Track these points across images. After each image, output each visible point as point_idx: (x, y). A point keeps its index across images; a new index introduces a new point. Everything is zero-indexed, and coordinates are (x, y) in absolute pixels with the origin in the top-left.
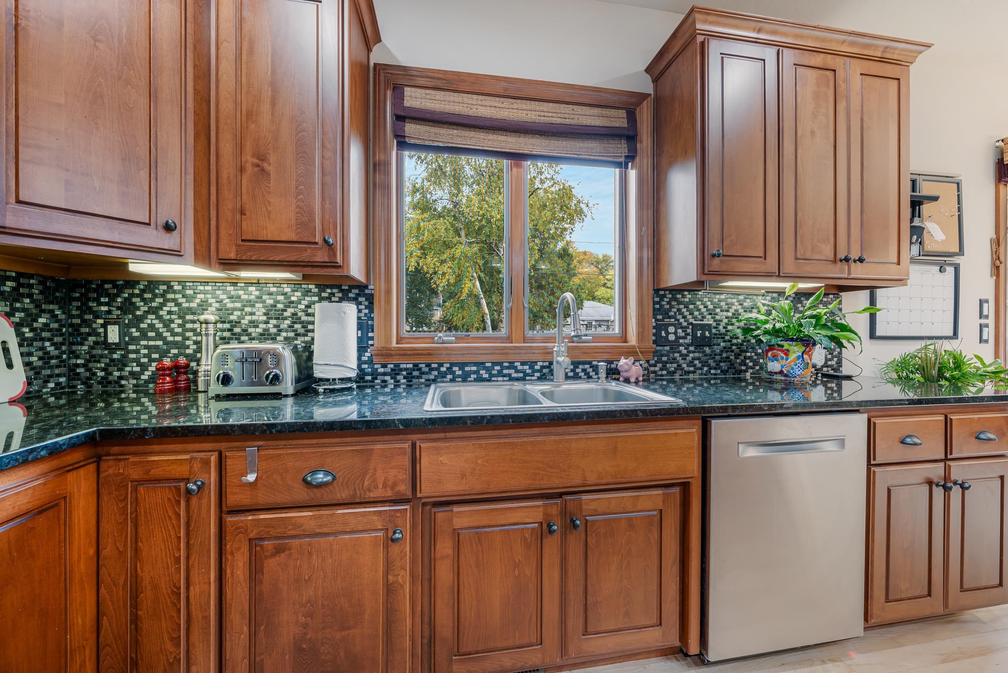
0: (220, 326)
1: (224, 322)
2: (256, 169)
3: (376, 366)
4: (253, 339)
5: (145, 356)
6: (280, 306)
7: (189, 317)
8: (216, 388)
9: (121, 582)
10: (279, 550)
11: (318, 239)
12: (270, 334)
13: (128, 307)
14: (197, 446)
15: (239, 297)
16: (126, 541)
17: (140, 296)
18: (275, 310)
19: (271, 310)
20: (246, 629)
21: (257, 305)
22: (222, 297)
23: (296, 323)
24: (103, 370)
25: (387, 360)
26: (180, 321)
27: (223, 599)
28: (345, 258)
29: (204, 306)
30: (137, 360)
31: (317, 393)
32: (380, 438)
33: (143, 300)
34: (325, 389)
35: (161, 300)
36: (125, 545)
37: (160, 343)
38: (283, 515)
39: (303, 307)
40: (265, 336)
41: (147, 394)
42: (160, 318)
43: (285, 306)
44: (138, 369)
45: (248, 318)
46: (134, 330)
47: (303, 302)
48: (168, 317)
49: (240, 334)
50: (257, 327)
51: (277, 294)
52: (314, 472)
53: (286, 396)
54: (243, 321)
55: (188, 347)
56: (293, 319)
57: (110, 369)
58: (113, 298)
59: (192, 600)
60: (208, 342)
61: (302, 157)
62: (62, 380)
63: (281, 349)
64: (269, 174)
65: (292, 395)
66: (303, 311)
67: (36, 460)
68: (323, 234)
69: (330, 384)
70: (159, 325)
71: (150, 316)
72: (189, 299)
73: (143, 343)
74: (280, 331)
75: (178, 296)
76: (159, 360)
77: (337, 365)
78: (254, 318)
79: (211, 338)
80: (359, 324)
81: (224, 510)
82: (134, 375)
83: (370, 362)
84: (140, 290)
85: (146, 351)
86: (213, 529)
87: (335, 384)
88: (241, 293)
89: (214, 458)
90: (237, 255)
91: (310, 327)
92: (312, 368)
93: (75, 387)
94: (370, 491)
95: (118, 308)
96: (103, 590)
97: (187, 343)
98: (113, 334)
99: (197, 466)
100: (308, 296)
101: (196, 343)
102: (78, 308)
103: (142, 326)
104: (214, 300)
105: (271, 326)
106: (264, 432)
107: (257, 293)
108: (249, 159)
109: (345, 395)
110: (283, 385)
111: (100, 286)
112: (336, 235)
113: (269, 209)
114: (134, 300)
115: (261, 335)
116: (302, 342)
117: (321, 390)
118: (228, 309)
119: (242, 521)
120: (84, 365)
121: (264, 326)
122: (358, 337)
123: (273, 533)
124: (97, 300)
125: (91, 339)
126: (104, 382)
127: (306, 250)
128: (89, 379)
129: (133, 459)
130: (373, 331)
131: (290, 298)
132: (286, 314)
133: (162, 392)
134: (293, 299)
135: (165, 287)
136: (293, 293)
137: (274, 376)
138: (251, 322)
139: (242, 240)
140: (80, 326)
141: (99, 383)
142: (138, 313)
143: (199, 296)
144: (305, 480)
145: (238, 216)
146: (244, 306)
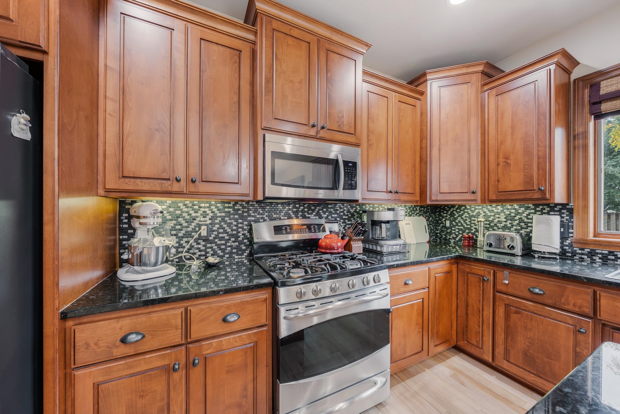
0: (485, 222)
1: (486, 221)
2: (505, 163)
3: (575, 249)
4: (499, 228)
5: (457, 232)
6: (513, 215)
7: (473, 219)
8: (486, 248)
9: (463, 300)
10: (517, 313)
11: (535, 187)
12: (508, 227)
13: (452, 215)
14: (486, 266)
15: (493, 211)
16: (465, 289)
17: (456, 211)
18: (510, 216)
19: (508, 216)
20: (503, 335)
21: (501, 214)
22: (486, 211)
23: (521, 222)
24: (445, 235)
25: (584, 246)
26: (469, 220)
27: (495, 320)
28: (552, 195)
29: (478, 214)
30: (455, 233)
31: (534, 257)
32: (572, 283)
33: (457, 212)
34: (539, 256)
35: (463, 212)
36: (464, 290)
37: (462, 228)
38: (519, 300)
39: (526, 215)
40: (505, 228)
41: (458, 245)
42: (462, 218)
43: (516, 215)
44: (455, 236)
45: (497, 219)
46: (454, 222)
47: (525, 213)
48: (465, 218)
49: (493, 226)
50: (501, 223)
51: (511, 209)
52: (534, 288)
53: (518, 256)
54: (494, 221)
55: (472, 230)
56: (519, 220)
57: (447, 235)
58: (448, 211)
59: (484, 315)
60: (481, 229)
61: (527, 153)
62: (434, 237)
63: (515, 235)
64: (510, 164)
65: (520, 256)
66: (525, 217)
67: (444, 260)
68: (539, 186)
69: (542, 254)
70: (462, 221)
71: (459, 218)
72: (473, 212)
73: (457, 227)
74: (513, 226)
75: (469, 211)
76: (462, 234)
77: (546, 246)
78: (500, 219)
79: (482, 228)
80: (561, 224)
81: (495, 291)
82: (454, 238)
83: (571, 245)
84: (456, 209)
85: (458, 230)
86: (491, 296)
87: (545, 254)
88: (494, 209)
89: (492, 272)
90: (496, 198)
91: (529, 225)
92: (531, 244)
93: (437, 240)
94: (564, 304)
95: (449, 215)
96: (458, 301)
97: (472, 228)
98: (448, 224)
99: (486, 273)
100: (528, 210)
101: (475, 228)
102: (438, 215)
103: (456, 221)
104: (482, 212)
105: (508, 223)
106: (512, 267)
107: (502, 209)
108: (501, 160)
109: (551, 261)
110: (515, 250)
111: (444, 208)
112: (546, 185)
113: (510, 178)
114: (454, 212)
115: (503, 227)
116: (525, 232)
117: (536, 256)
118: (488, 216)
119: (502, 296)
120: (439, 233)
121: (505, 223)
122: (561, 232)
123: (515, 305)
124: (443, 212)
125: (442, 225)
126: (445, 239)
127: (529, 194)
128: (441, 238)
129: (467, 266)
130: (573, 229)
131: (518, 211)
132: (515, 218)
133: (465, 246)
134: (519, 211)
135: (464, 207)
136: (519, 209)
137: (512, 246)
138: (498, 221)
139: (498, 192)
140: (438, 220)
141: (444, 239)
142: (455, 217)
143: (476, 210)
144: (529, 290)
145: (497, 183)
146: (496, 214)
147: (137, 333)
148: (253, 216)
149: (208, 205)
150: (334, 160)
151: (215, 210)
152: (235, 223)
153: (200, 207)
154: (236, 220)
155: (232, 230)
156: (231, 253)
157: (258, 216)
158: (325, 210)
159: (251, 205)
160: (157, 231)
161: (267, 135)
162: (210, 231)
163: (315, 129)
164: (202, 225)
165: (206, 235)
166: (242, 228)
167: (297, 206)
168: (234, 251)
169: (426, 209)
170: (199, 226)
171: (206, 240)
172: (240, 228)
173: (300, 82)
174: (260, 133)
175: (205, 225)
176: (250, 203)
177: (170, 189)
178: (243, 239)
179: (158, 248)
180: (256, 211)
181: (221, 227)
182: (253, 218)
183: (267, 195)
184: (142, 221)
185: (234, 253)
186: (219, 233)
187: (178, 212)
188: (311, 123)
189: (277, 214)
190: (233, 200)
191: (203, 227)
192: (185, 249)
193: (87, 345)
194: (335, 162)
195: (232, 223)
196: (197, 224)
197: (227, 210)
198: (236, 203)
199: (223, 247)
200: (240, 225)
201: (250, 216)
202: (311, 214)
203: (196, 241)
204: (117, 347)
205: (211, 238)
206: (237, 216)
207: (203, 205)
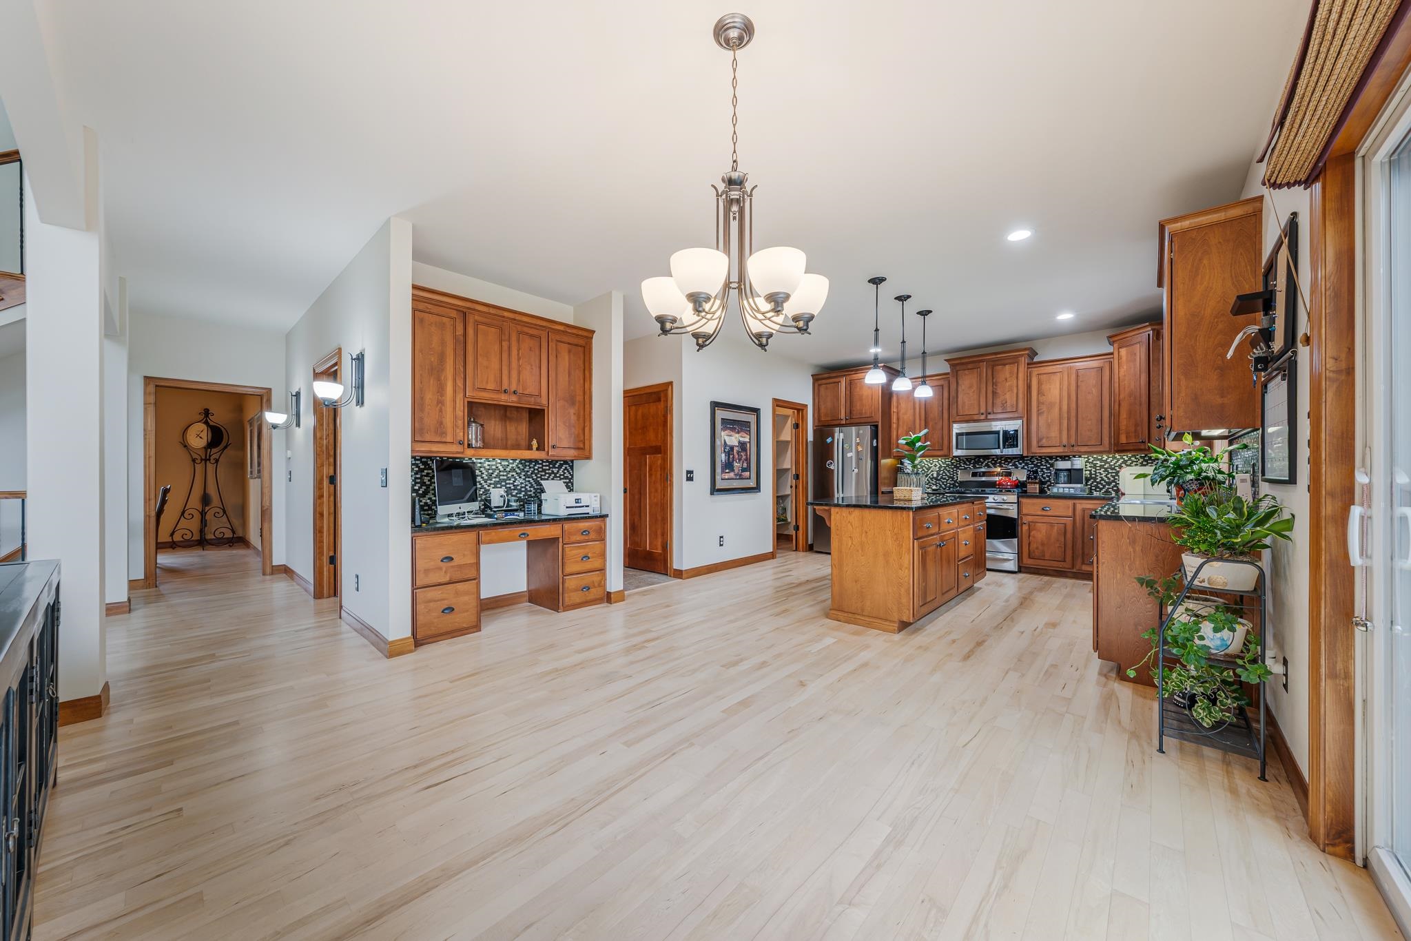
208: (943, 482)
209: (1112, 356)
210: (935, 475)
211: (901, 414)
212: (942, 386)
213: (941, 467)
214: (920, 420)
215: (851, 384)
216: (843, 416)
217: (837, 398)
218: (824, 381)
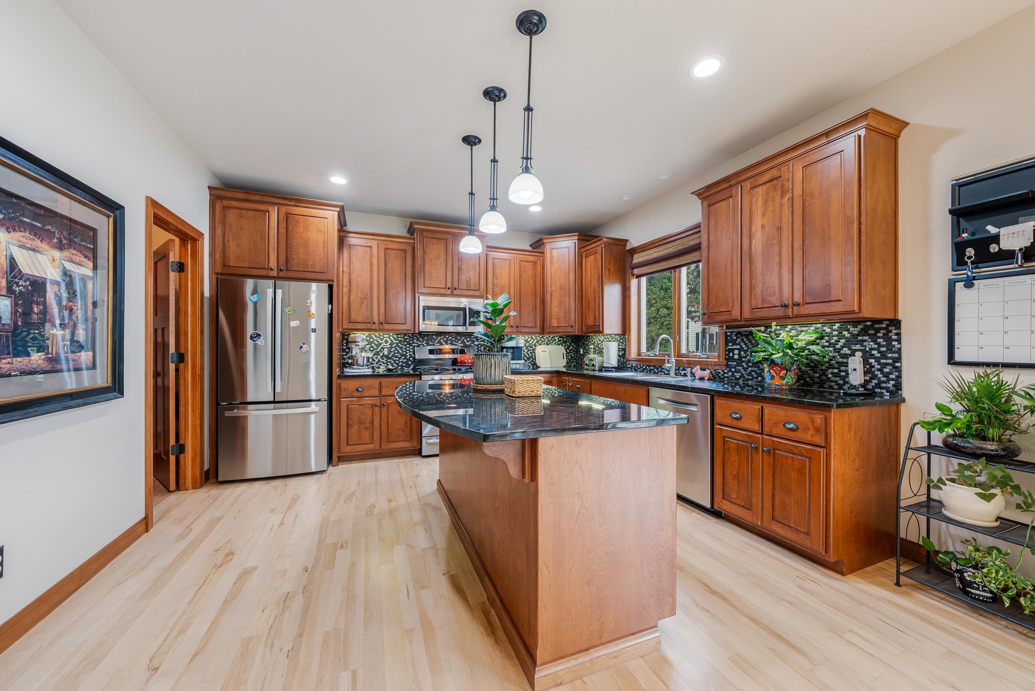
2: (588, 306)
28: (603, 329)
53: (596, 370)
63: (596, 357)
65: (598, 371)
80: (619, 348)
87: (608, 368)
90: (585, 330)
117: (604, 370)
122: (618, 353)
147: (362, 388)
148: (416, 343)
149: (388, 336)
150: (463, 308)
151: (392, 339)
152: (405, 347)
153: (384, 337)
154: (405, 345)
155: (403, 352)
156: (402, 366)
157: (419, 343)
158: (468, 339)
159: (415, 336)
160: (363, 349)
161: (420, 297)
162: (390, 352)
163: (450, 290)
164: (385, 348)
165: (387, 354)
166: (409, 350)
167: (447, 336)
168: (404, 365)
169: (565, 339)
170: (383, 348)
171: (387, 357)
172: (408, 350)
173: (441, 264)
174: (417, 295)
175: (387, 348)
176: (414, 335)
177: (370, 328)
178: (410, 357)
179: (364, 357)
180: (418, 340)
181: (396, 349)
182: (416, 345)
183: (420, 330)
184: (357, 344)
185: (404, 366)
186: (395, 353)
187: (371, 340)
188: (448, 286)
189: (433, 342)
190: (403, 333)
191: (385, 349)
192: (376, 362)
193: (345, 390)
194: (464, 309)
195: (402, 347)
196: (382, 347)
197: (399, 339)
198: (405, 335)
199: (397, 362)
200: (408, 349)
201: (414, 343)
202: (458, 342)
203: (381, 357)
204: (355, 392)
205: (390, 356)
206: (406, 343)
207: (385, 336)
208: (395, 361)
209: (542, 255)
210: (386, 353)
211: (353, 276)
212: (405, 251)
213: (392, 344)
214: (379, 286)
215: (287, 220)
216: (273, 263)
217: (264, 235)
218: (235, 203)
